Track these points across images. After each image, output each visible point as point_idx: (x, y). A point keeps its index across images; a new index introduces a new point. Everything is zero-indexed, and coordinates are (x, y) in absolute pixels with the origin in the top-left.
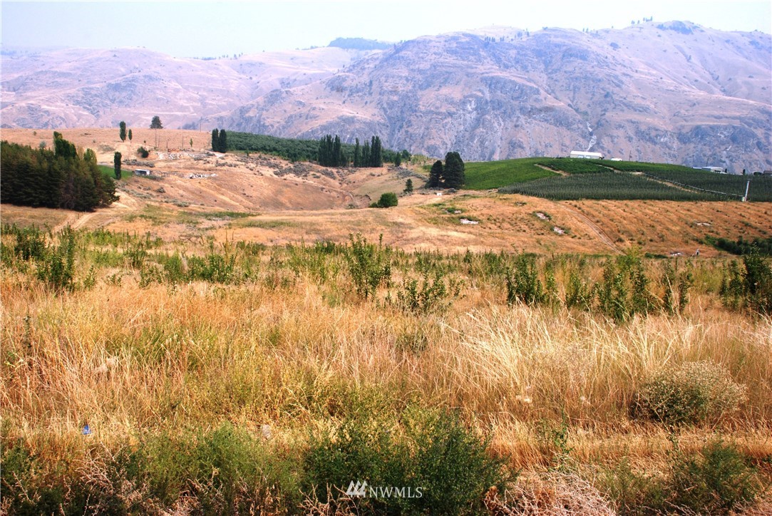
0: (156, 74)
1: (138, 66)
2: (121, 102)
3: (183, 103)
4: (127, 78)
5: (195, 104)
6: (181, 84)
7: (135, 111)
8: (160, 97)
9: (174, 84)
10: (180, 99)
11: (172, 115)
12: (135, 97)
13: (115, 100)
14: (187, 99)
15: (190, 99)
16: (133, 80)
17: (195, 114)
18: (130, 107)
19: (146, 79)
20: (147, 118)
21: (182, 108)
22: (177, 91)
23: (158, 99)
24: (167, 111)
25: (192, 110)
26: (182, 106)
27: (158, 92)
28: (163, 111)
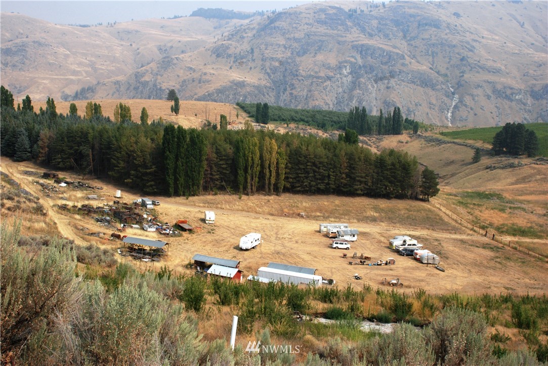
0: (44, 40)
1: (22, 31)
2: (14, 66)
3: (74, 67)
4: (17, 43)
5: (87, 69)
6: (68, 49)
7: (30, 75)
8: (51, 61)
9: (62, 50)
10: (71, 64)
11: (67, 79)
12: (27, 61)
13: (7, 64)
14: (77, 64)
15: (80, 64)
16: (23, 46)
17: (88, 78)
18: (24, 71)
19: (36, 45)
20: (44, 81)
21: (75, 73)
22: (67, 56)
23: (50, 64)
24: (61, 75)
25: (84, 74)
26: (74, 70)
27: (49, 57)
28: (57, 75)
